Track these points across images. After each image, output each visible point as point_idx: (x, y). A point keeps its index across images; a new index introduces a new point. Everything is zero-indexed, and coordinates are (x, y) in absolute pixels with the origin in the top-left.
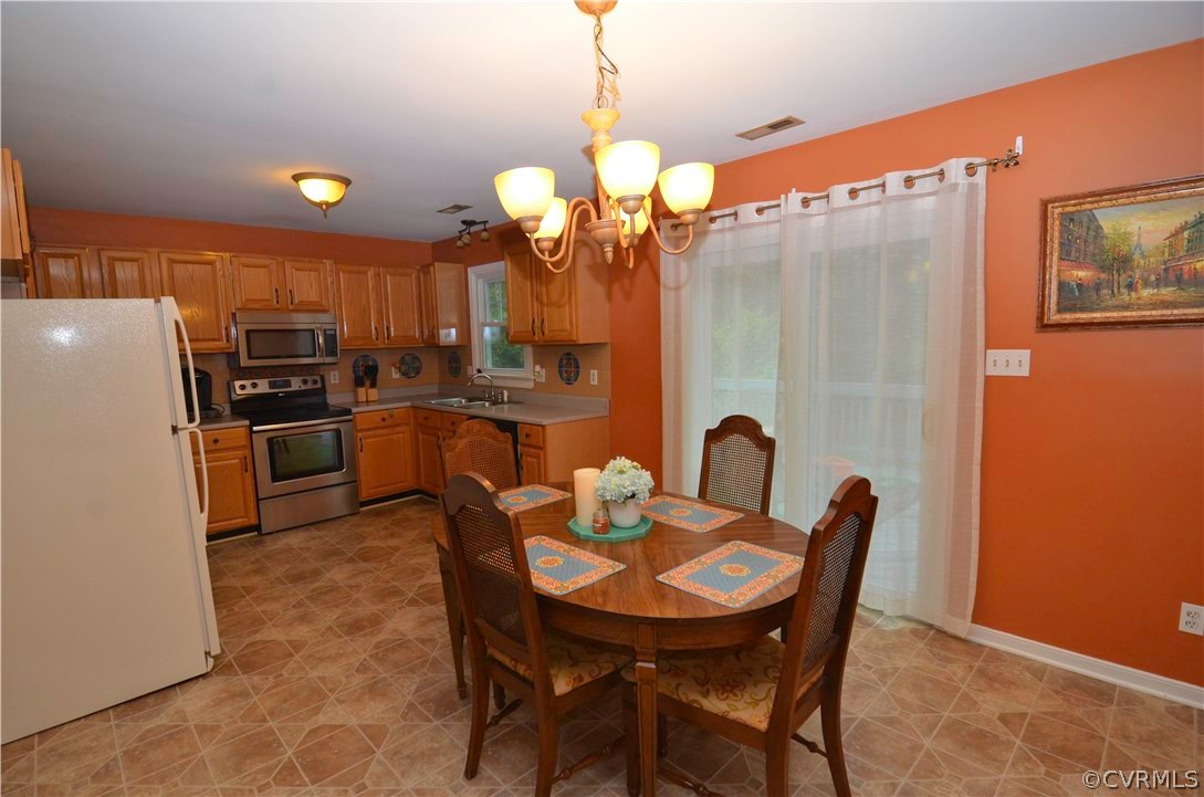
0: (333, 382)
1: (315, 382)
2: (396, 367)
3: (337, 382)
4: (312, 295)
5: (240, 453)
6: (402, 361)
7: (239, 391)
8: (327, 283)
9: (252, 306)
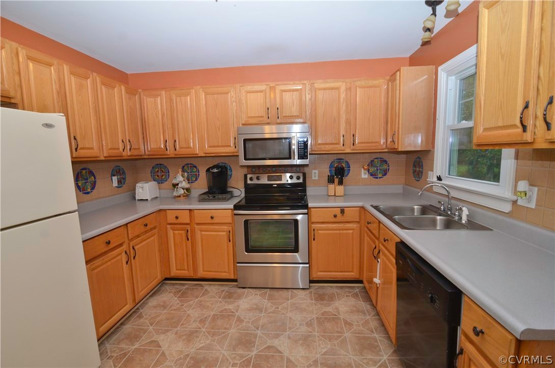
1: (298, 178)
2: (365, 169)
3: (317, 178)
4: (294, 110)
5: (226, 228)
6: (371, 163)
7: (249, 182)
8: (306, 99)
9: (252, 121)
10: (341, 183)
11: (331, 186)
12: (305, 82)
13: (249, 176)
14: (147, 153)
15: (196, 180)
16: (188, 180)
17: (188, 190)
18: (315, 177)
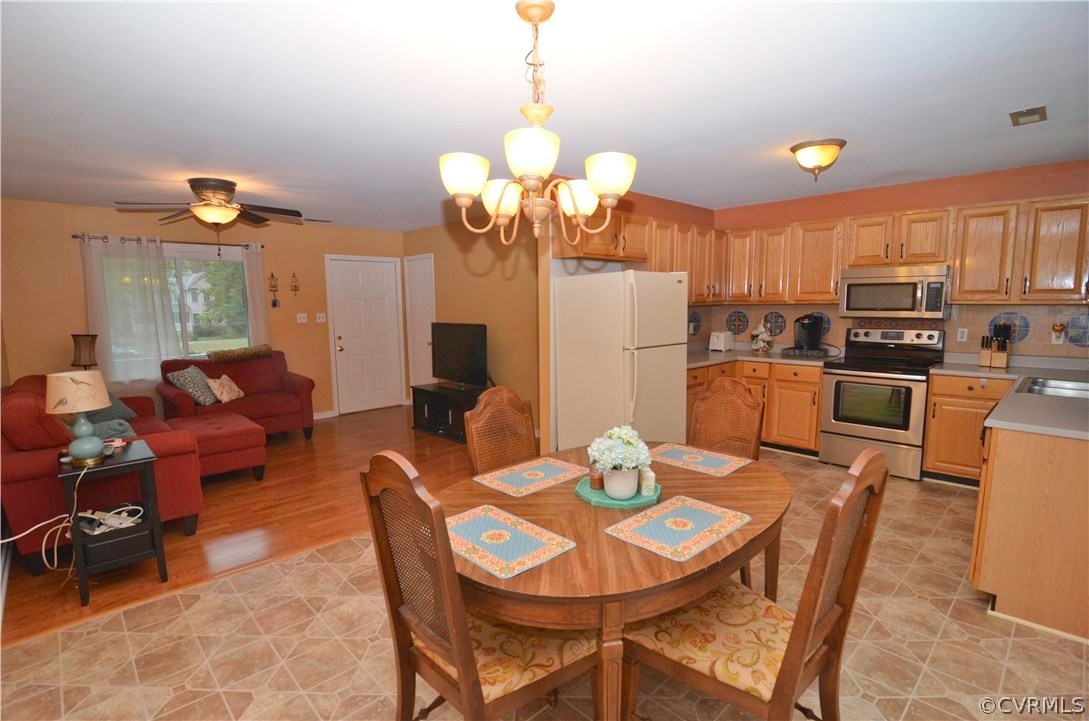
0: (959, 340)
1: (933, 338)
2: (1056, 331)
3: (965, 340)
4: (928, 247)
5: (811, 388)
7: (852, 338)
8: (948, 231)
9: (862, 262)
10: (1002, 348)
11: (986, 353)
12: (949, 208)
13: (853, 331)
14: (728, 299)
15: (781, 332)
16: (771, 332)
17: (769, 343)
18: (962, 337)
